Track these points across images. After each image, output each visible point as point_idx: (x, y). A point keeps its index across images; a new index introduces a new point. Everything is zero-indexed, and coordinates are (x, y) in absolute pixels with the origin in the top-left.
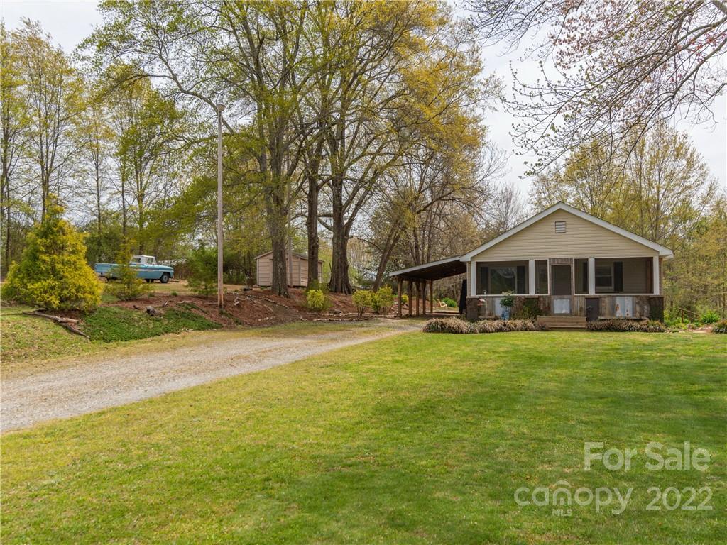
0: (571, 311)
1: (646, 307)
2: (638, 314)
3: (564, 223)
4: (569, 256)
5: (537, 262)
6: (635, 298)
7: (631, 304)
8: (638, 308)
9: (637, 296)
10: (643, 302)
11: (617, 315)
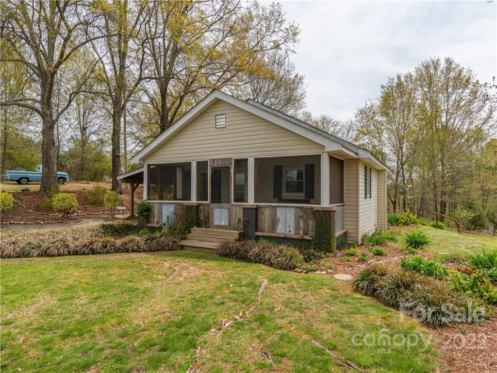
0: (229, 223)
1: (311, 222)
2: (301, 232)
3: (224, 116)
4: (228, 156)
5: (198, 163)
6: (298, 210)
7: (293, 217)
8: (302, 224)
9: (301, 208)
10: (308, 216)
11: (278, 231)
